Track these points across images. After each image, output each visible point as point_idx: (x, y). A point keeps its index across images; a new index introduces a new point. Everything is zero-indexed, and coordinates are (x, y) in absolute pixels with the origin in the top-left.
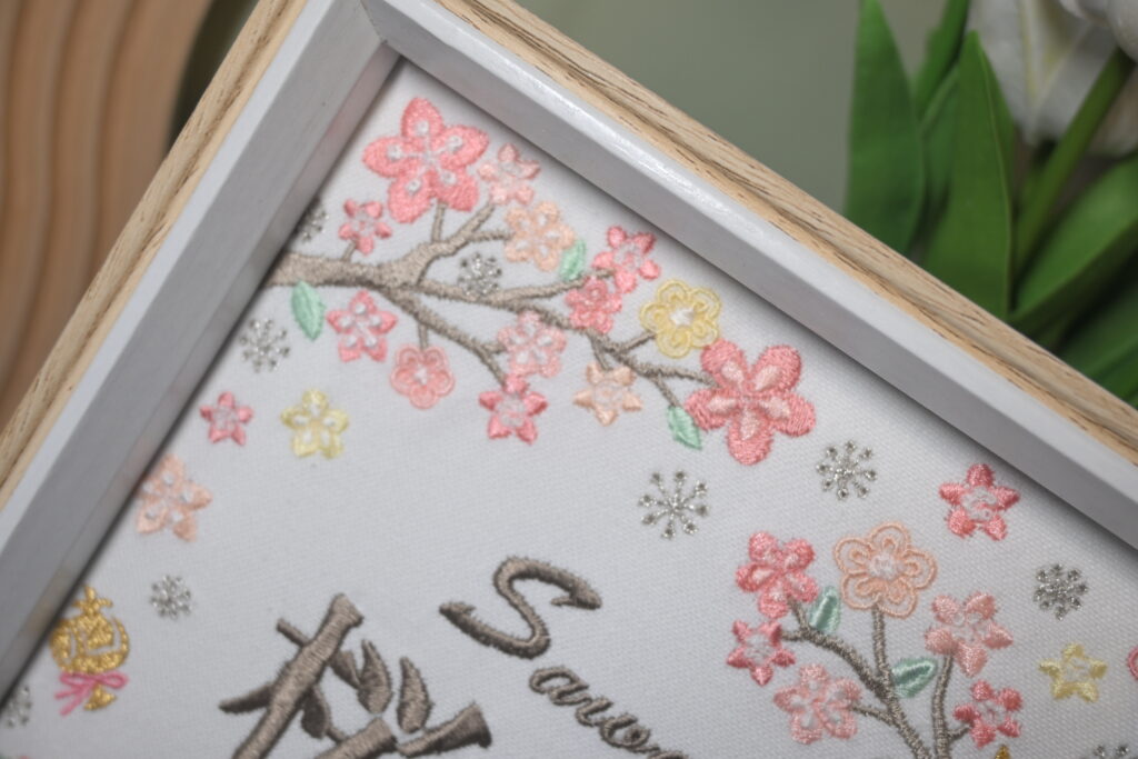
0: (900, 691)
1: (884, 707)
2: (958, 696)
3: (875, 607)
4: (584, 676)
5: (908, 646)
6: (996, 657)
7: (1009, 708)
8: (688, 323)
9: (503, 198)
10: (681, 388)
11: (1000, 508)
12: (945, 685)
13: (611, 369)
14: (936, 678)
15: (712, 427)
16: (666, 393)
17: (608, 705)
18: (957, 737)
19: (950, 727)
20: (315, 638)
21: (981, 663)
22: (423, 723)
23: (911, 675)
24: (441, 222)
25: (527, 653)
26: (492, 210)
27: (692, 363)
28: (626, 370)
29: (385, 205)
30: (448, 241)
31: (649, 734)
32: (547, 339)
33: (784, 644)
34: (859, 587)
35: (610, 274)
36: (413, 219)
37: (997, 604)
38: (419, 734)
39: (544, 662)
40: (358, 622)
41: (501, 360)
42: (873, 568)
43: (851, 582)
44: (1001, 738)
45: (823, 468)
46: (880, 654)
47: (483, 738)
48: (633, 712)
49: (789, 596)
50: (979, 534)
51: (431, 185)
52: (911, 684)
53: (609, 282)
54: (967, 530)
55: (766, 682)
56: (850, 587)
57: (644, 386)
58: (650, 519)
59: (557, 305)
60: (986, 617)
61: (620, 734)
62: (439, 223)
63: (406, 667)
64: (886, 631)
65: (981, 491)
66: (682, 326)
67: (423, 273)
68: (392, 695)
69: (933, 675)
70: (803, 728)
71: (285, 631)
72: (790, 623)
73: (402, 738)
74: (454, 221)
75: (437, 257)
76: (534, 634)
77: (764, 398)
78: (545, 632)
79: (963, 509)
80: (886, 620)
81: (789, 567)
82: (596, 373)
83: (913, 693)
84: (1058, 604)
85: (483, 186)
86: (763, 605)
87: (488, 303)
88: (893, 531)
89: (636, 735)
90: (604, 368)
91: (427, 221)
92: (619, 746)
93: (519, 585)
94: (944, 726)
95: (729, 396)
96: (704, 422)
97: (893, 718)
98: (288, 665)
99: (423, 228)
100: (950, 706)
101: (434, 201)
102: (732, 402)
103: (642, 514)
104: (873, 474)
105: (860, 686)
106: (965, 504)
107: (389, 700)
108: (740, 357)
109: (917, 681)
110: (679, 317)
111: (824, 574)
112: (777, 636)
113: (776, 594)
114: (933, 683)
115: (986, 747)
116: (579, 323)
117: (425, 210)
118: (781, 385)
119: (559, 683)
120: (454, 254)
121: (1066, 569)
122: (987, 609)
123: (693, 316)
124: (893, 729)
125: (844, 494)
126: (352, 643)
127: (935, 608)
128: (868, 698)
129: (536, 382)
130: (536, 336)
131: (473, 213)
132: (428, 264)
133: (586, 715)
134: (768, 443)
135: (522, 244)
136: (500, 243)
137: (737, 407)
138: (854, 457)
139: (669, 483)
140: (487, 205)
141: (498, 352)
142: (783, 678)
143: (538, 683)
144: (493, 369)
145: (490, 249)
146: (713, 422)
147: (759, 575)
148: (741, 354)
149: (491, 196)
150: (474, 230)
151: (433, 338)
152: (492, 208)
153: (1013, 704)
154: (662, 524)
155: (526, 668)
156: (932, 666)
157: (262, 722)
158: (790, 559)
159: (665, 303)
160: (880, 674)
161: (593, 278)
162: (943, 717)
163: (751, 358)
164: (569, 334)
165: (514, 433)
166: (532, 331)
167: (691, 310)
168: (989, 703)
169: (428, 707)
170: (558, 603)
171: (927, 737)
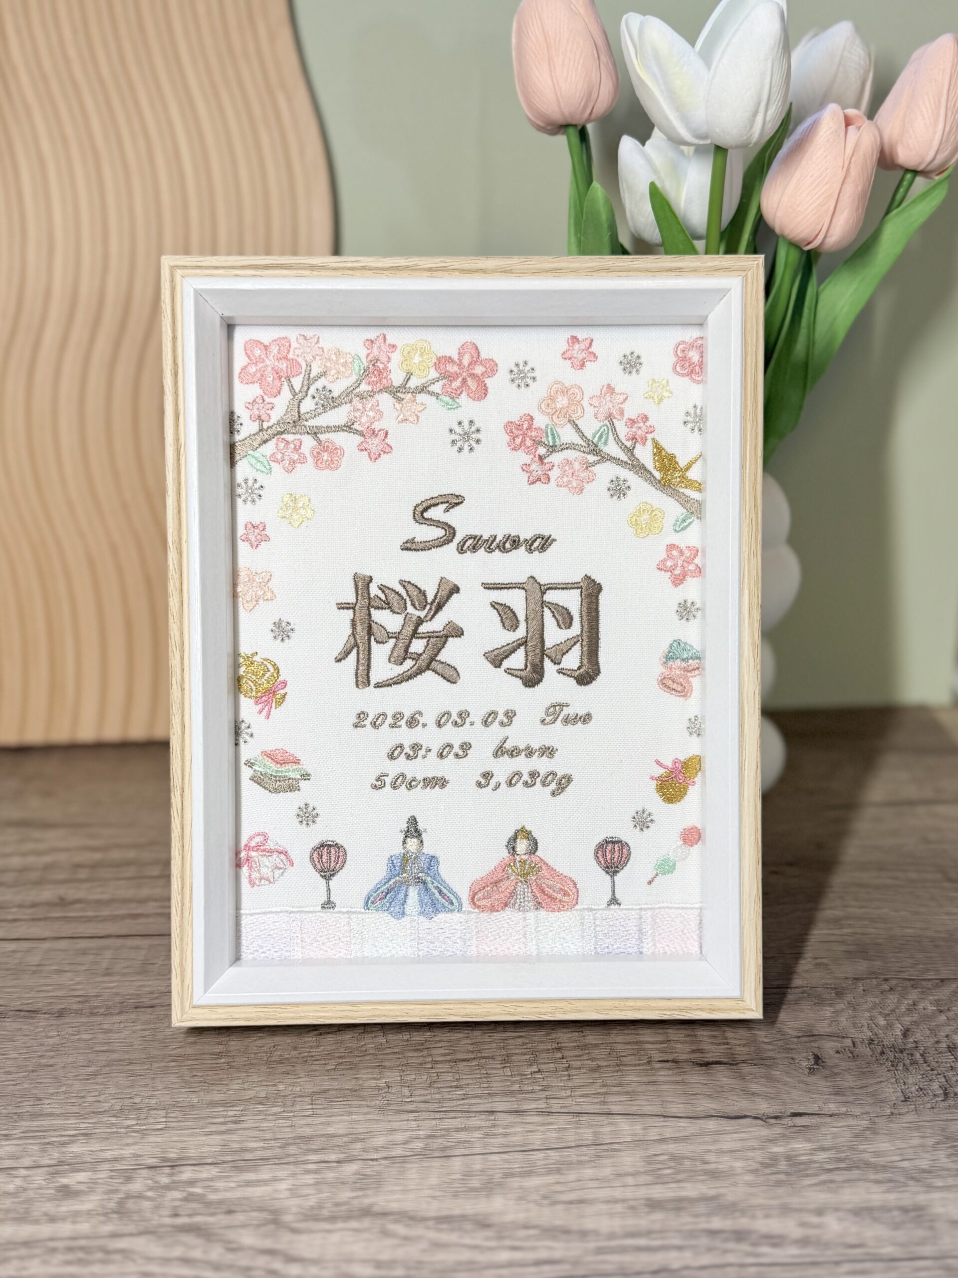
0: (601, 446)
1: (599, 458)
2: (623, 431)
3: (569, 421)
4: (478, 533)
5: (591, 426)
6: (625, 406)
7: (644, 422)
8: (421, 359)
9: (311, 358)
10: (437, 388)
11: (588, 348)
12: (615, 431)
13: (403, 399)
14: (610, 431)
15: (459, 395)
16: (432, 394)
17: (495, 537)
18: (634, 448)
19: (629, 446)
20: (357, 599)
21: (622, 413)
22: (426, 602)
23: (601, 437)
24: (292, 386)
25: (449, 541)
26: (310, 366)
27: (434, 374)
28: (410, 395)
29: (263, 395)
30: (300, 391)
31: (519, 537)
32: (370, 405)
33: (546, 461)
34: (558, 417)
35: (377, 360)
36: (279, 393)
37: (613, 385)
38: (428, 607)
39: (458, 538)
40: (371, 579)
41: (356, 426)
42: (559, 406)
43: (554, 417)
44: (650, 436)
45: (512, 380)
46: (583, 436)
47: (456, 589)
48: (507, 532)
49: (534, 440)
50: (588, 364)
51: (277, 373)
52: (603, 440)
53: (378, 364)
54: (582, 365)
55: (549, 481)
56: (555, 420)
57: (421, 398)
58: (460, 450)
59: (364, 387)
60: (612, 394)
61: (508, 545)
62: (291, 387)
63: (402, 582)
64: (580, 427)
65: (577, 346)
66: (420, 362)
67: (299, 412)
68: (405, 600)
69: (608, 430)
70: (576, 488)
71: (342, 607)
72: (542, 451)
73: (422, 614)
74: (297, 382)
75: (300, 402)
76: (446, 530)
77: (472, 369)
78: (450, 526)
79: (575, 358)
80: (577, 422)
81: (527, 429)
82: (398, 406)
83: (606, 443)
84: (635, 370)
85: (300, 360)
86: (526, 451)
87: (334, 407)
88: (555, 386)
89: (514, 541)
90: (400, 400)
91: (286, 389)
92: (511, 551)
93: (426, 515)
94: (626, 446)
95: (457, 379)
96: (454, 395)
97: (605, 458)
98: (353, 621)
99: (286, 394)
100: (622, 437)
101: (283, 379)
102: (460, 379)
103: (456, 448)
104: (533, 369)
105: (586, 455)
106: (575, 356)
107: (405, 604)
108: (450, 360)
109: (604, 437)
110: (417, 359)
111: (541, 421)
112: (541, 458)
113: (529, 442)
114: (611, 433)
115: (647, 444)
116: (378, 389)
117: (281, 385)
118: (475, 359)
119: (470, 542)
120: (307, 395)
121: (628, 353)
122: (610, 389)
123: (422, 355)
124: (608, 463)
125: (527, 385)
126: (374, 590)
127: (591, 405)
128: (592, 458)
129: (377, 426)
130: (364, 408)
131: (303, 372)
132: (299, 408)
133: (489, 548)
134: (485, 385)
135: (333, 372)
136: (323, 378)
137: (463, 379)
138: (521, 368)
139: (458, 429)
140: (307, 365)
141: (353, 424)
142: (554, 474)
143: (461, 550)
144: (356, 432)
145: (319, 384)
146: (459, 392)
147: (518, 441)
148: (450, 357)
149: (306, 361)
150: (308, 379)
151: (322, 437)
152: (309, 366)
153: (644, 420)
154: (466, 448)
155: (453, 545)
156: (605, 428)
157: (358, 654)
158: (525, 426)
159: (407, 358)
160: (589, 445)
161: (371, 366)
162: (623, 444)
163: (455, 357)
164: (377, 396)
165: (382, 453)
166: (360, 406)
167: (419, 352)
168: (636, 425)
169: (423, 594)
170: (447, 510)
171: (624, 457)
